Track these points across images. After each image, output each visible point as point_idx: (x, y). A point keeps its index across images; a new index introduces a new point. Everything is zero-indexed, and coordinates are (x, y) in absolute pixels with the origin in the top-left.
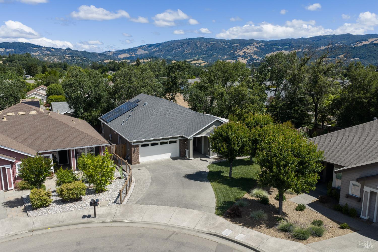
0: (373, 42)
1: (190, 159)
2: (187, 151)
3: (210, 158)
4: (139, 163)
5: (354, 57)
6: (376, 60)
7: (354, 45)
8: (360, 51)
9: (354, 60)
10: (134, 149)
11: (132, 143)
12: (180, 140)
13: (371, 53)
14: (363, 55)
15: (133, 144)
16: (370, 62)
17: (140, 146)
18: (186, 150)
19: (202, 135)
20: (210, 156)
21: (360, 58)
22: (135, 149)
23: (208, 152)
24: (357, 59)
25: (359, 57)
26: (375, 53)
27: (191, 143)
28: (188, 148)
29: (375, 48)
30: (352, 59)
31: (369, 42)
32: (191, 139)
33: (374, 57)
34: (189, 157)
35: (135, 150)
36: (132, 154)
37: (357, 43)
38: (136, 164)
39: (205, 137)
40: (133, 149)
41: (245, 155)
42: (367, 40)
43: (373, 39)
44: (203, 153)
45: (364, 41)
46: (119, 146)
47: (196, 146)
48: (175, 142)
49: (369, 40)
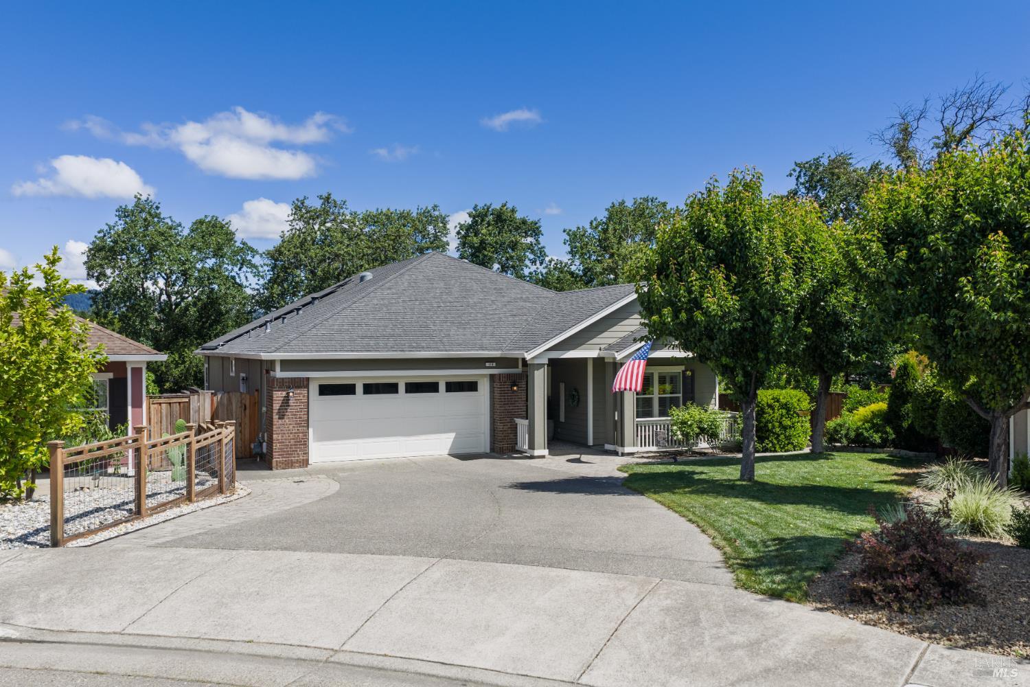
1: (537, 453)
2: (522, 424)
3: (623, 455)
4: (305, 463)
10: (284, 394)
11: (278, 368)
12: (492, 377)
15: (279, 374)
17: (314, 389)
18: (518, 421)
19: (587, 352)
20: (623, 445)
22: (287, 398)
23: (615, 429)
27: (540, 382)
28: (527, 414)
32: (541, 366)
34: (532, 447)
35: (286, 400)
36: (275, 417)
38: (289, 465)
39: (599, 362)
40: (278, 395)
41: (774, 445)
44: (591, 443)
46: (229, 400)
47: (562, 419)
48: (471, 386)
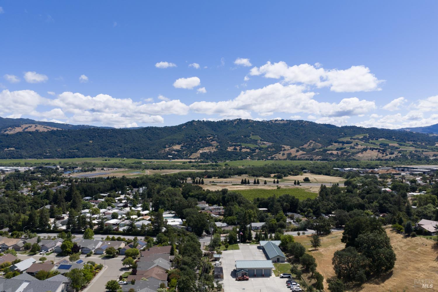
0: (27, 128)
5: (8, 147)
6: (34, 151)
7: (6, 131)
8: (14, 139)
9: (9, 150)
13: (27, 142)
14: (18, 144)
16: (27, 153)
21: (16, 148)
24: (12, 149)
25: (14, 147)
26: (32, 143)
29: (31, 137)
30: (6, 149)
31: (22, 128)
33: (31, 147)
37: (10, 128)
42: (20, 126)
43: (27, 126)
45: (17, 127)
49: (22, 126)
